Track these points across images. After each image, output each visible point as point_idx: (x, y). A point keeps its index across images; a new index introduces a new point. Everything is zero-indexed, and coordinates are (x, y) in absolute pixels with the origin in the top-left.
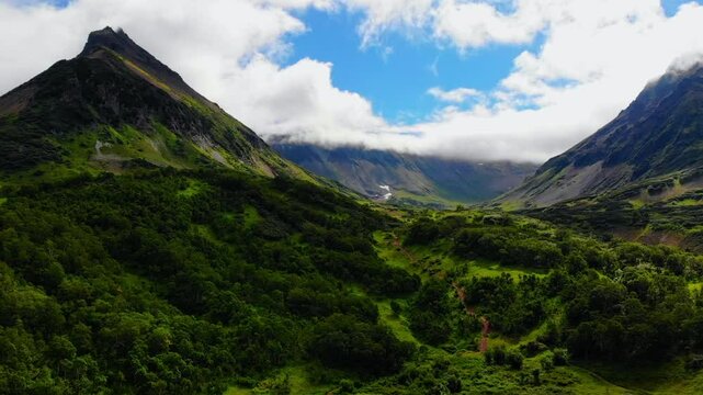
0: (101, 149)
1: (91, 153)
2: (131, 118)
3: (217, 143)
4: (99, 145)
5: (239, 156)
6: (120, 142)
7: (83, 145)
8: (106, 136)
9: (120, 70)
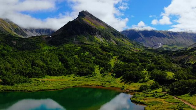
0: (75, 40)
1: (73, 41)
2: (82, 33)
3: (102, 37)
4: (75, 39)
5: (107, 39)
6: (79, 38)
7: (72, 40)
8: (76, 37)
9: (82, 22)
